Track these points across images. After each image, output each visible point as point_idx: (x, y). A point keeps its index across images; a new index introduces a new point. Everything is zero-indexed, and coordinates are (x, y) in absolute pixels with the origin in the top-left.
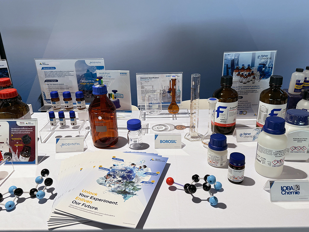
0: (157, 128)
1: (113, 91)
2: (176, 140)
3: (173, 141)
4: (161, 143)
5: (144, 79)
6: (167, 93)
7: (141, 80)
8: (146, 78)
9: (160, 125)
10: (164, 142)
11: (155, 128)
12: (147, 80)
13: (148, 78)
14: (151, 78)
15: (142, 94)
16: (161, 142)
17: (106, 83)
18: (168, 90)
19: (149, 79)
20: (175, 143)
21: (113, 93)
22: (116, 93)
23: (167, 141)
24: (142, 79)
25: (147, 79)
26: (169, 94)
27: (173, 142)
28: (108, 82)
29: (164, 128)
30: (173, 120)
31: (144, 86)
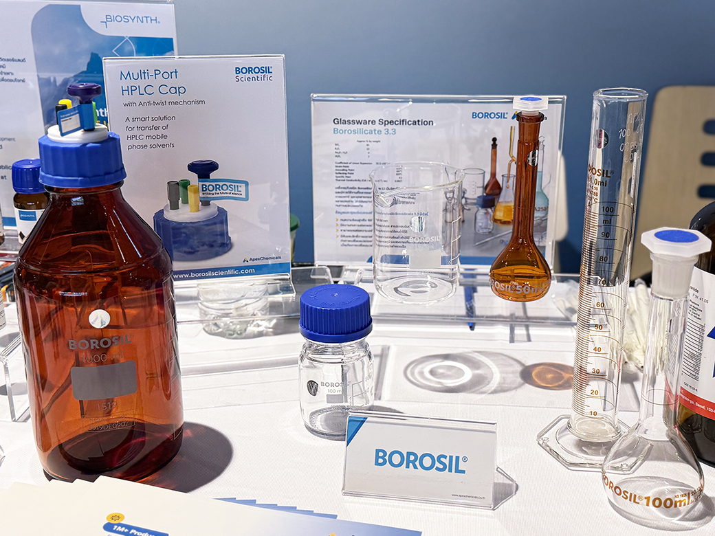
0: (432, 372)
1: (193, 167)
2: (465, 459)
3: (446, 461)
4: (377, 463)
5: (352, 127)
6: (474, 208)
7: (335, 131)
8: (366, 122)
9: (446, 357)
10: (396, 459)
11: (421, 373)
12: (371, 132)
13: (373, 122)
14: (391, 122)
15: (342, 209)
16: (382, 458)
17: (156, 124)
18: (480, 192)
19: (377, 127)
20: (457, 471)
21: (193, 178)
22: (213, 175)
23: (411, 460)
24: (340, 126)
25: (370, 127)
26: (482, 211)
27: (451, 464)
28: (165, 123)
29: (468, 374)
30: (512, 340)
31: (351, 167)
